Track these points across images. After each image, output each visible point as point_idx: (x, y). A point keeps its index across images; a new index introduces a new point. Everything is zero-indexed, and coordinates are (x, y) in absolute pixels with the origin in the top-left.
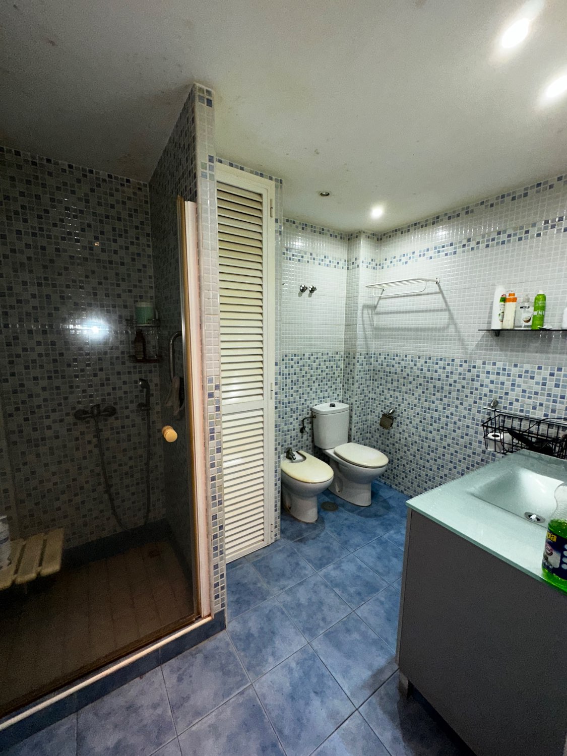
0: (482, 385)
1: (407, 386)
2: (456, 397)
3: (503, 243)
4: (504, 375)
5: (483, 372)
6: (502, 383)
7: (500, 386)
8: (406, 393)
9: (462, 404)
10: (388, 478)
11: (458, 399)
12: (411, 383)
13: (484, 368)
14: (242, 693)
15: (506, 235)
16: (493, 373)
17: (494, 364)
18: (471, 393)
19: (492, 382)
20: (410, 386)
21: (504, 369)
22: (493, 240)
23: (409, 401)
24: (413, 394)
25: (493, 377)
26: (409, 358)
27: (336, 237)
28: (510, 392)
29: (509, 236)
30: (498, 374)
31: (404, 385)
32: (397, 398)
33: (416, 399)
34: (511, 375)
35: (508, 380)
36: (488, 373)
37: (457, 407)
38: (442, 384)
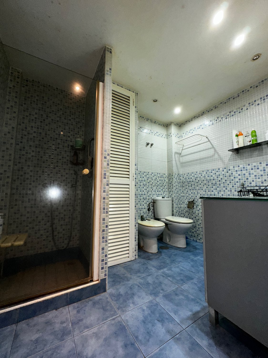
0: (235, 178)
1: (199, 186)
2: (223, 186)
3: (233, 115)
4: (244, 170)
5: (234, 171)
6: (244, 174)
7: (243, 176)
8: (199, 190)
9: (226, 189)
10: (195, 237)
11: (224, 187)
12: (200, 184)
13: (234, 169)
14: (114, 319)
15: (233, 112)
16: (239, 171)
17: (239, 166)
18: (230, 182)
19: (239, 175)
20: (200, 186)
21: (244, 168)
22: (228, 115)
23: (201, 193)
24: (202, 190)
25: (239, 173)
26: (198, 172)
27: (161, 125)
28: (249, 178)
29: (235, 112)
30: (241, 170)
31: (197, 186)
32: (195, 193)
33: (204, 191)
34: (248, 170)
35: (247, 172)
36: (237, 171)
37: (224, 191)
38: (216, 181)
